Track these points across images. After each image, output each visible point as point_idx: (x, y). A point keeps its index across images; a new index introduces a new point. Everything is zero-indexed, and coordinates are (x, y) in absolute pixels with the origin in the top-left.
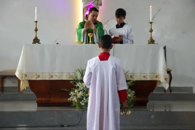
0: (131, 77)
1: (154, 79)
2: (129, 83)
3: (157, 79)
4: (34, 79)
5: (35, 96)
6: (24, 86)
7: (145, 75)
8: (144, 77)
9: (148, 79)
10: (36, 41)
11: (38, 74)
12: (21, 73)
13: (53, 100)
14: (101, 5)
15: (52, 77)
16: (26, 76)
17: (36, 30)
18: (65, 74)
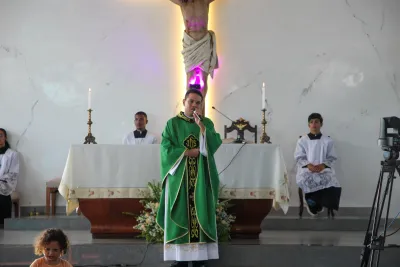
0: (231, 193)
1: (268, 197)
2: (223, 203)
3: (271, 197)
4: (86, 196)
5: (88, 222)
6: (71, 207)
7: (253, 190)
8: (251, 194)
9: (258, 197)
10: (90, 139)
11: (92, 190)
12: (67, 189)
13: (115, 228)
14: (217, 66)
15: (113, 193)
16: (74, 192)
17: (90, 123)
18: (131, 190)
